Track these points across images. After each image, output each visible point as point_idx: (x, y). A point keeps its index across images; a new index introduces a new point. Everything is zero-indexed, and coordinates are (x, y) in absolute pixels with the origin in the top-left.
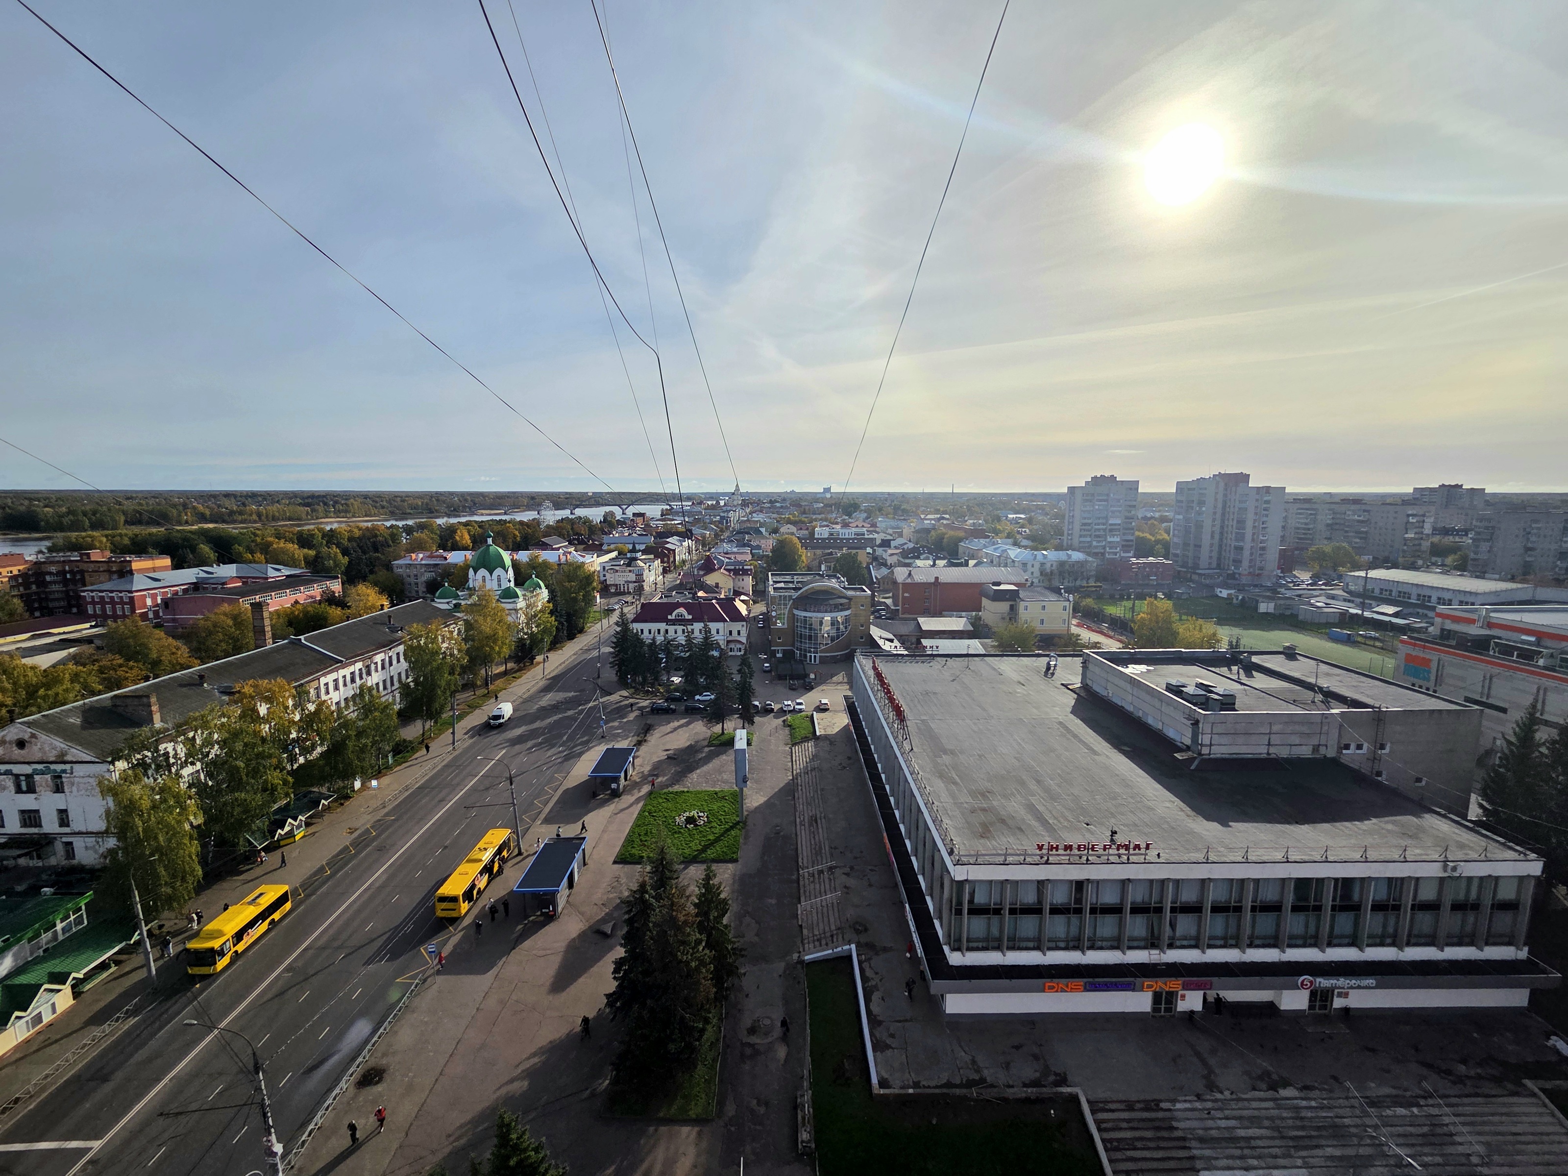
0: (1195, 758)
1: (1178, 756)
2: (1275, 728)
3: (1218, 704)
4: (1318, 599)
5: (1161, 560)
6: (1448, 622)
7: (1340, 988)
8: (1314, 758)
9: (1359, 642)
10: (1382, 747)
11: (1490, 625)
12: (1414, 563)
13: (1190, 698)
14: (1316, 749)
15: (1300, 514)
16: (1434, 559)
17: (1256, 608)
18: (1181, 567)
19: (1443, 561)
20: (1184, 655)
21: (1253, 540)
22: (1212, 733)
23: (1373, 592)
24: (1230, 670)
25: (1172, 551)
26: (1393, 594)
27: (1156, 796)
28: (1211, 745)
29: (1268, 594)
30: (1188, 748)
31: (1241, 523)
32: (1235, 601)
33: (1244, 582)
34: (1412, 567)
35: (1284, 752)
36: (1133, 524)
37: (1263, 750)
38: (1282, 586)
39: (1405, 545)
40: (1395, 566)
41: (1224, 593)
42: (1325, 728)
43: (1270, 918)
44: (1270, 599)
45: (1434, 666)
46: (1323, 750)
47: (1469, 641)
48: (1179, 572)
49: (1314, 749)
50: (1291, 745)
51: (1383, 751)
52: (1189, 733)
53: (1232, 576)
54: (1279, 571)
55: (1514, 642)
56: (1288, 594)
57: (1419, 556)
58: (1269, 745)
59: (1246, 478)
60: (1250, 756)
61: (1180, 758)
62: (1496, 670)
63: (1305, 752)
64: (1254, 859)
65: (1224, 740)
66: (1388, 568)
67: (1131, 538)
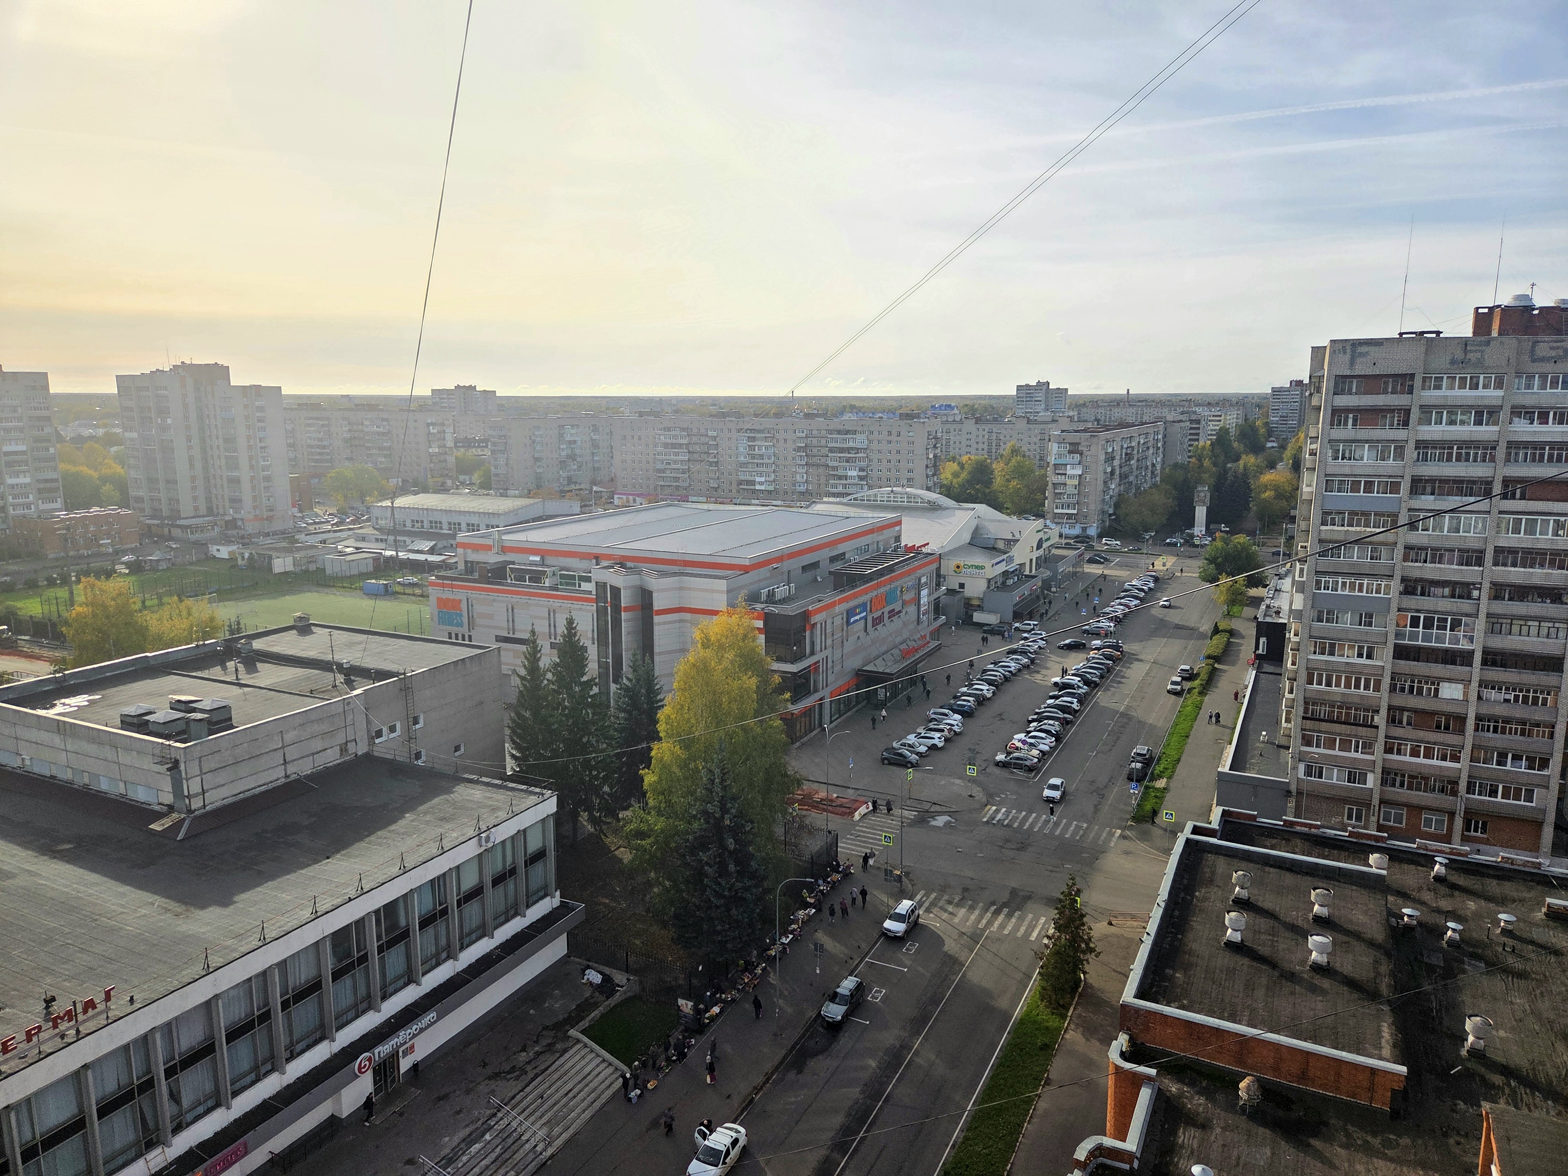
0: (184, 820)
1: (156, 827)
2: (289, 737)
3: (205, 726)
4: (345, 543)
5: (112, 510)
6: (469, 551)
7: (402, 1045)
8: (344, 762)
9: (398, 593)
10: (416, 722)
11: (504, 550)
12: (443, 484)
13: (161, 730)
14: (344, 749)
15: (310, 425)
16: (461, 478)
17: (270, 568)
18: (153, 517)
19: (470, 479)
20: (152, 662)
21: (252, 467)
22: (202, 773)
23: (405, 526)
24: (224, 668)
25: (133, 493)
26: (426, 524)
27: (123, 906)
28: (204, 792)
29: (284, 544)
30: (171, 808)
31: (229, 441)
32: (240, 562)
33: (250, 531)
34: (442, 489)
35: (305, 768)
36: (52, 450)
37: (279, 773)
38: (300, 530)
39: (431, 462)
40: (425, 490)
41: (223, 552)
42: (350, 718)
43: (309, 1005)
44: (289, 551)
45: (464, 605)
46: (351, 748)
47: (488, 571)
48: (149, 526)
49: (341, 750)
50: (313, 754)
51: (417, 726)
52: (166, 785)
53: (232, 524)
54: (295, 510)
55: (525, 564)
56: (312, 540)
57: (447, 475)
58: (285, 762)
59: (222, 372)
60: (263, 788)
61: (159, 829)
62: (515, 598)
63: (332, 757)
64: (274, 934)
65: (221, 777)
66: (416, 493)
67: (54, 475)
